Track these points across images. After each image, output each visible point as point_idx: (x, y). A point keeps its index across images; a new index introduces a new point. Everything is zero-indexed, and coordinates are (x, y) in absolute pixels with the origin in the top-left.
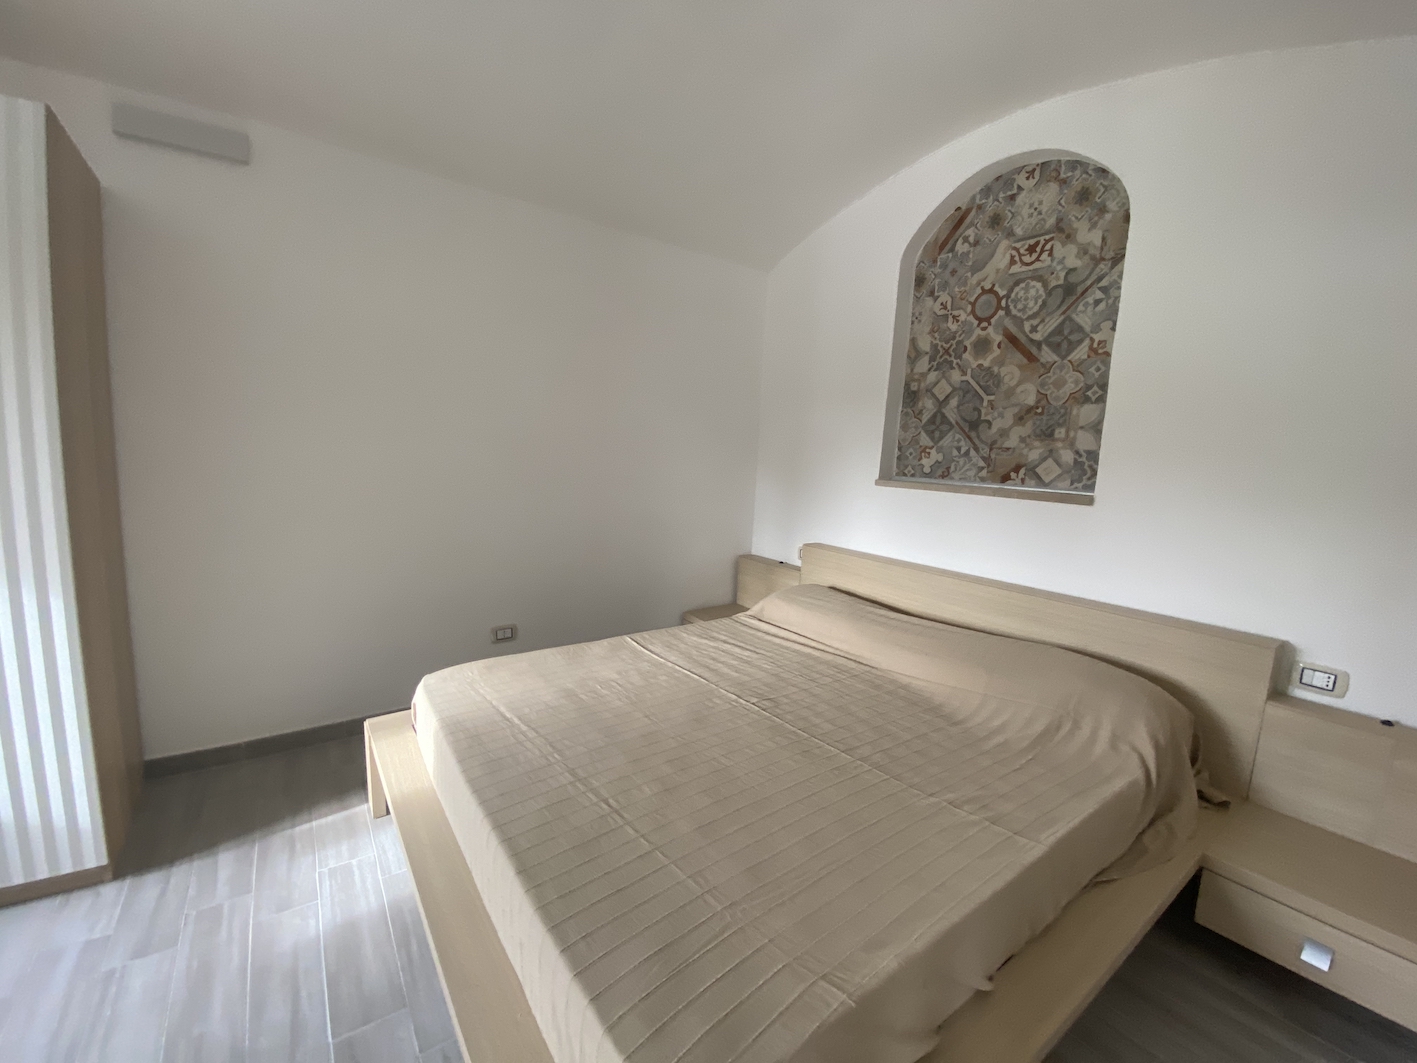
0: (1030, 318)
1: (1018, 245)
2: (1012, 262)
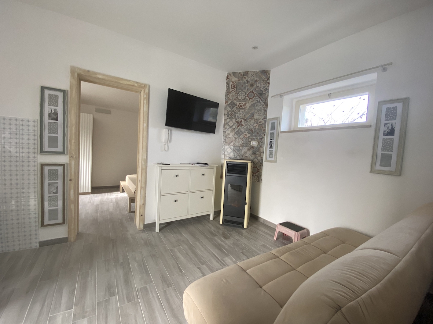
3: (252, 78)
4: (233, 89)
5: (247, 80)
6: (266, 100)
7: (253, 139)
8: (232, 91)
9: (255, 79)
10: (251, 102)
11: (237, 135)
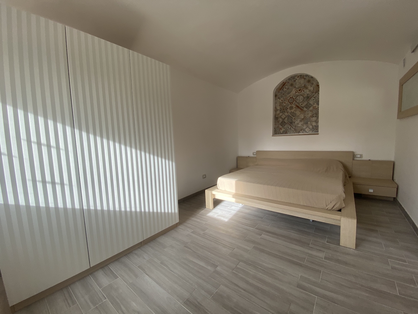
0: (300, 103)
1: (297, 89)
2: (296, 92)
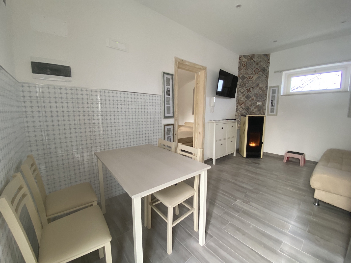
3: (258, 59)
4: (244, 66)
5: (254, 60)
6: (267, 74)
7: (259, 100)
8: (243, 68)
9: (260, 60)
10: (257, 75)
11: (247, 98)
